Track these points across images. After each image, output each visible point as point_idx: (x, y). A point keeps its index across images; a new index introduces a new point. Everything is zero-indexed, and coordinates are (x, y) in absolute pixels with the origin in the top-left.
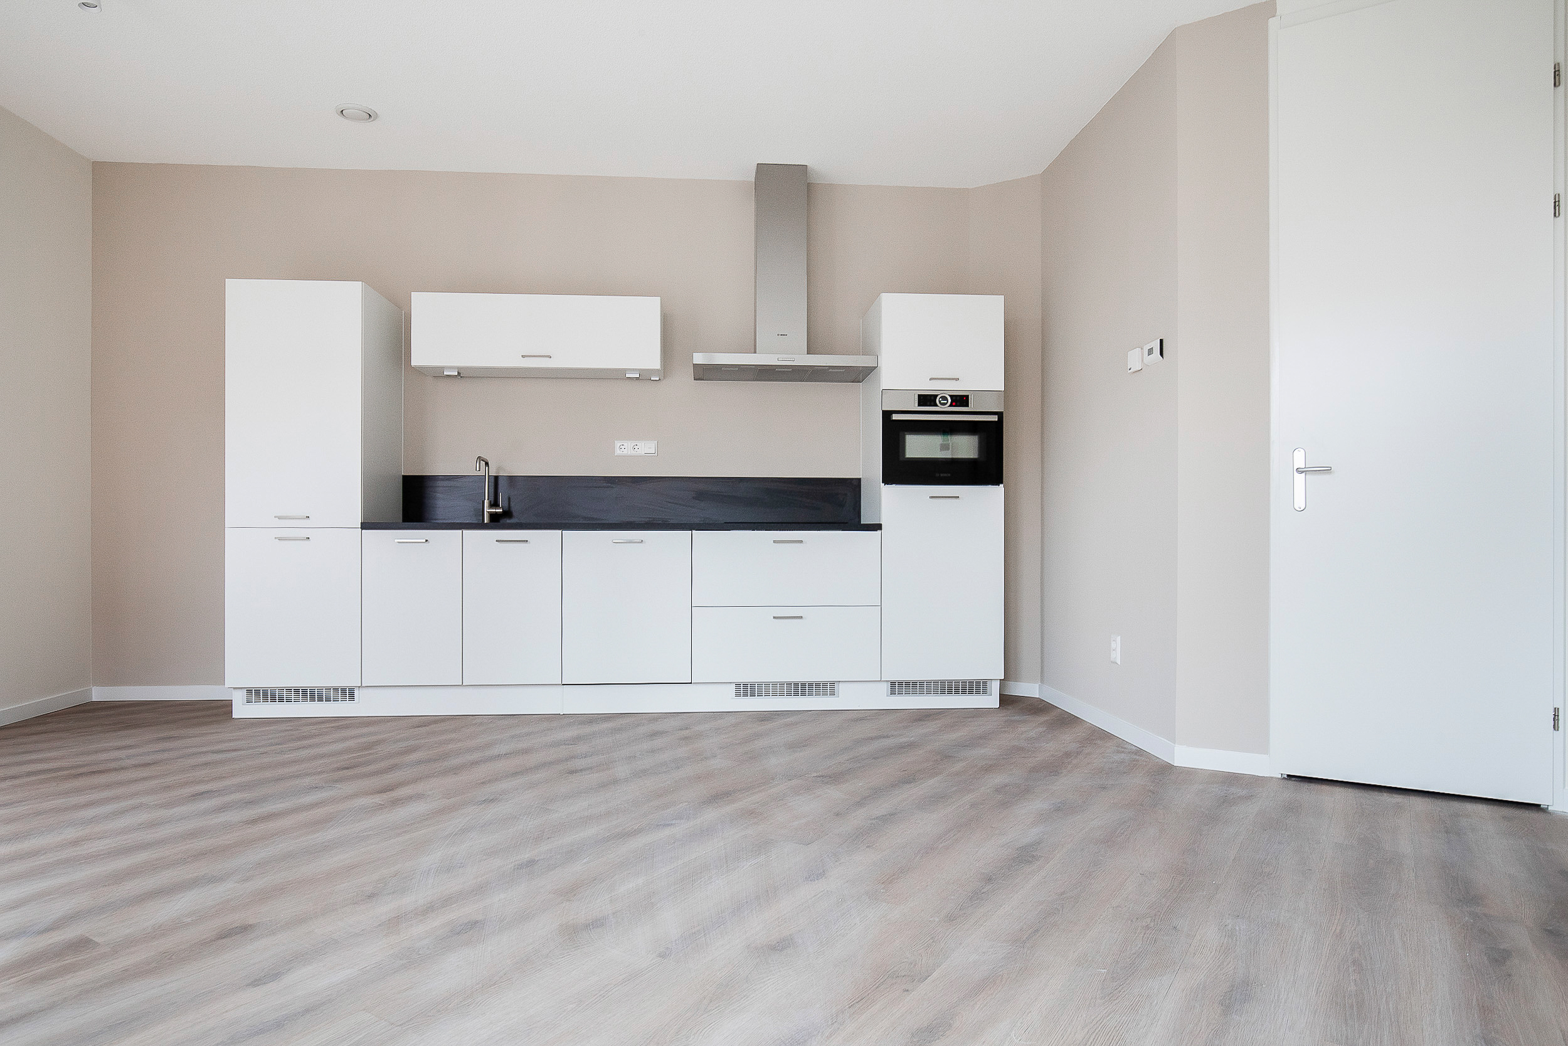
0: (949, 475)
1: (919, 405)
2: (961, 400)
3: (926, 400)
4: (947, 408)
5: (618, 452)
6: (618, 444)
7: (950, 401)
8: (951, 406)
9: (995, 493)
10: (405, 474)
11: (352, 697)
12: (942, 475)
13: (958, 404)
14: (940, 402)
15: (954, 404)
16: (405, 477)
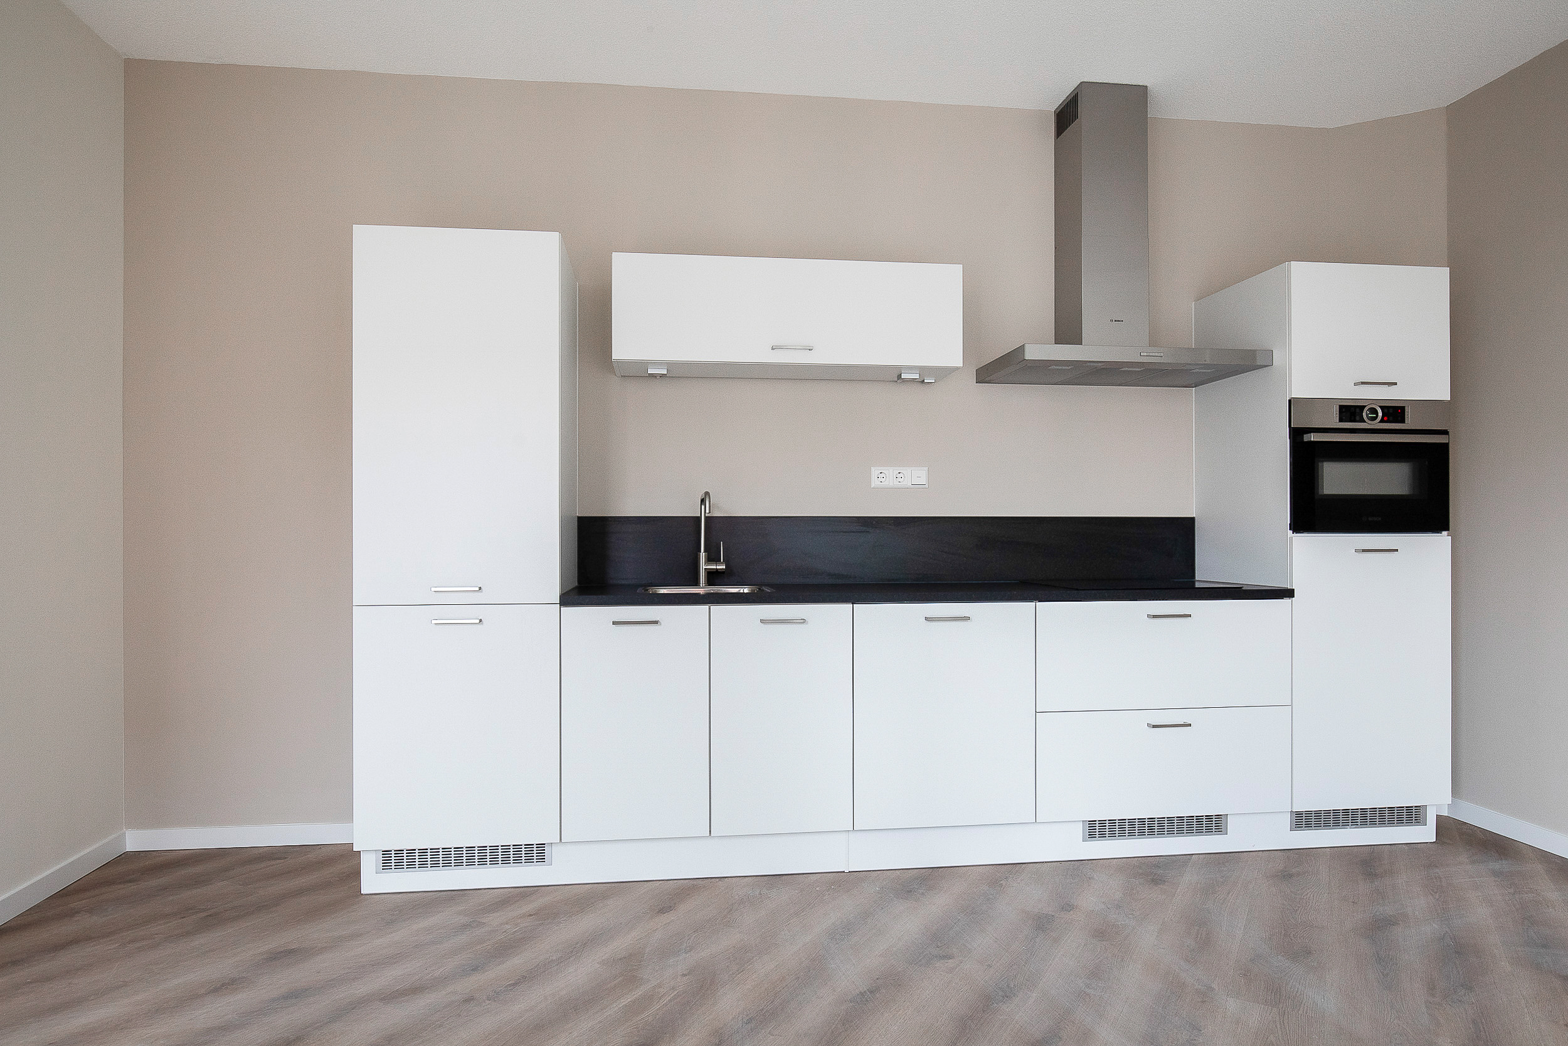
0: (1380, 519)
1: (1341, 420)
2: (1394, 412)
3: (1350, 411)
4: (1376, 425)
5: (875, 483)
6: (875, 472)
7: (1380, 414)
8: (1382, 421)
9: (1438, 544)
10: (580, 515)
11: (542, 859)
12: (1370, 519)
13: (1391, 418)
14: (1367, 415)
15: (1385, 418)
16: (580, 519)
